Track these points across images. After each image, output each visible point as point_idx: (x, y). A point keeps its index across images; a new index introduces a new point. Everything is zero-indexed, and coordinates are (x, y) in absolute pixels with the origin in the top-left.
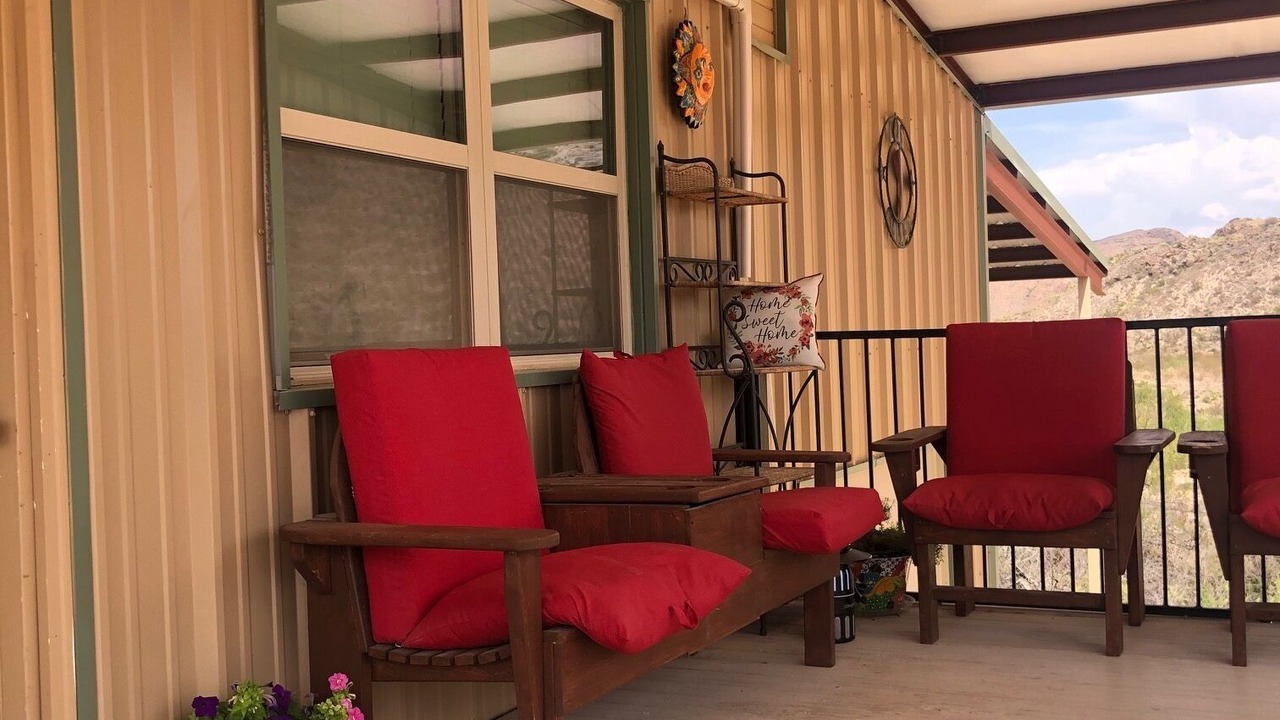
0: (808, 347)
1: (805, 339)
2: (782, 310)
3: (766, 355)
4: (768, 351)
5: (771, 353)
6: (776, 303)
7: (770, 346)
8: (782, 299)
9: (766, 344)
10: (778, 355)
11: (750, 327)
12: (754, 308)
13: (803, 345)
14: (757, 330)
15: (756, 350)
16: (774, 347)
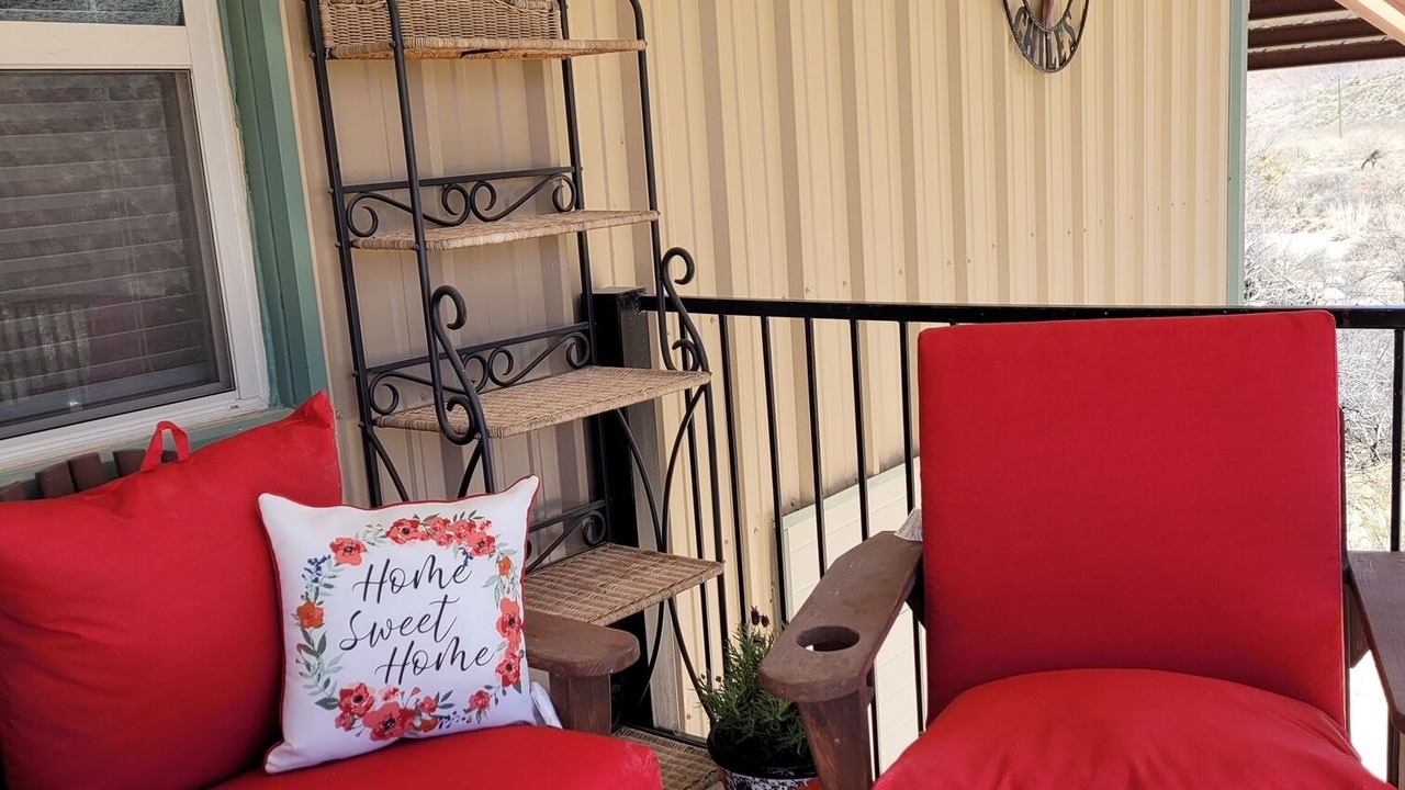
0: (518, 686)
1: (509, 667)
2: (452, 590)
3: (407, 714)
4: (411, 706)
5: (420, 707)
6: (434, 572)
7: (416, 690)
8: (449, 558)
9: (407, 687)
10: (439, 712)
11: (363, 644)
12: (373, 589)
13: (506, 682)
14: (383, 650)
15: (379, 704)
16: (428, 692)
